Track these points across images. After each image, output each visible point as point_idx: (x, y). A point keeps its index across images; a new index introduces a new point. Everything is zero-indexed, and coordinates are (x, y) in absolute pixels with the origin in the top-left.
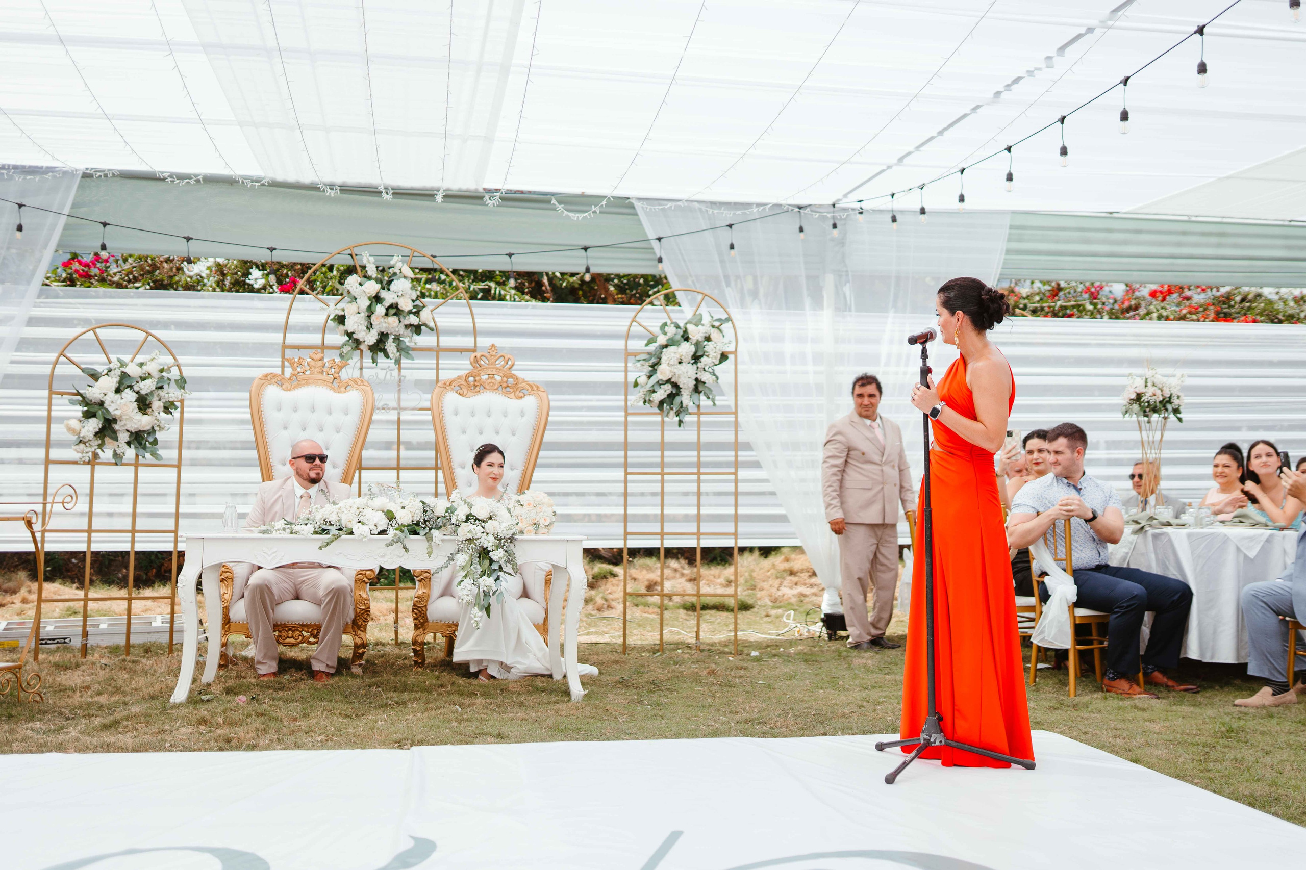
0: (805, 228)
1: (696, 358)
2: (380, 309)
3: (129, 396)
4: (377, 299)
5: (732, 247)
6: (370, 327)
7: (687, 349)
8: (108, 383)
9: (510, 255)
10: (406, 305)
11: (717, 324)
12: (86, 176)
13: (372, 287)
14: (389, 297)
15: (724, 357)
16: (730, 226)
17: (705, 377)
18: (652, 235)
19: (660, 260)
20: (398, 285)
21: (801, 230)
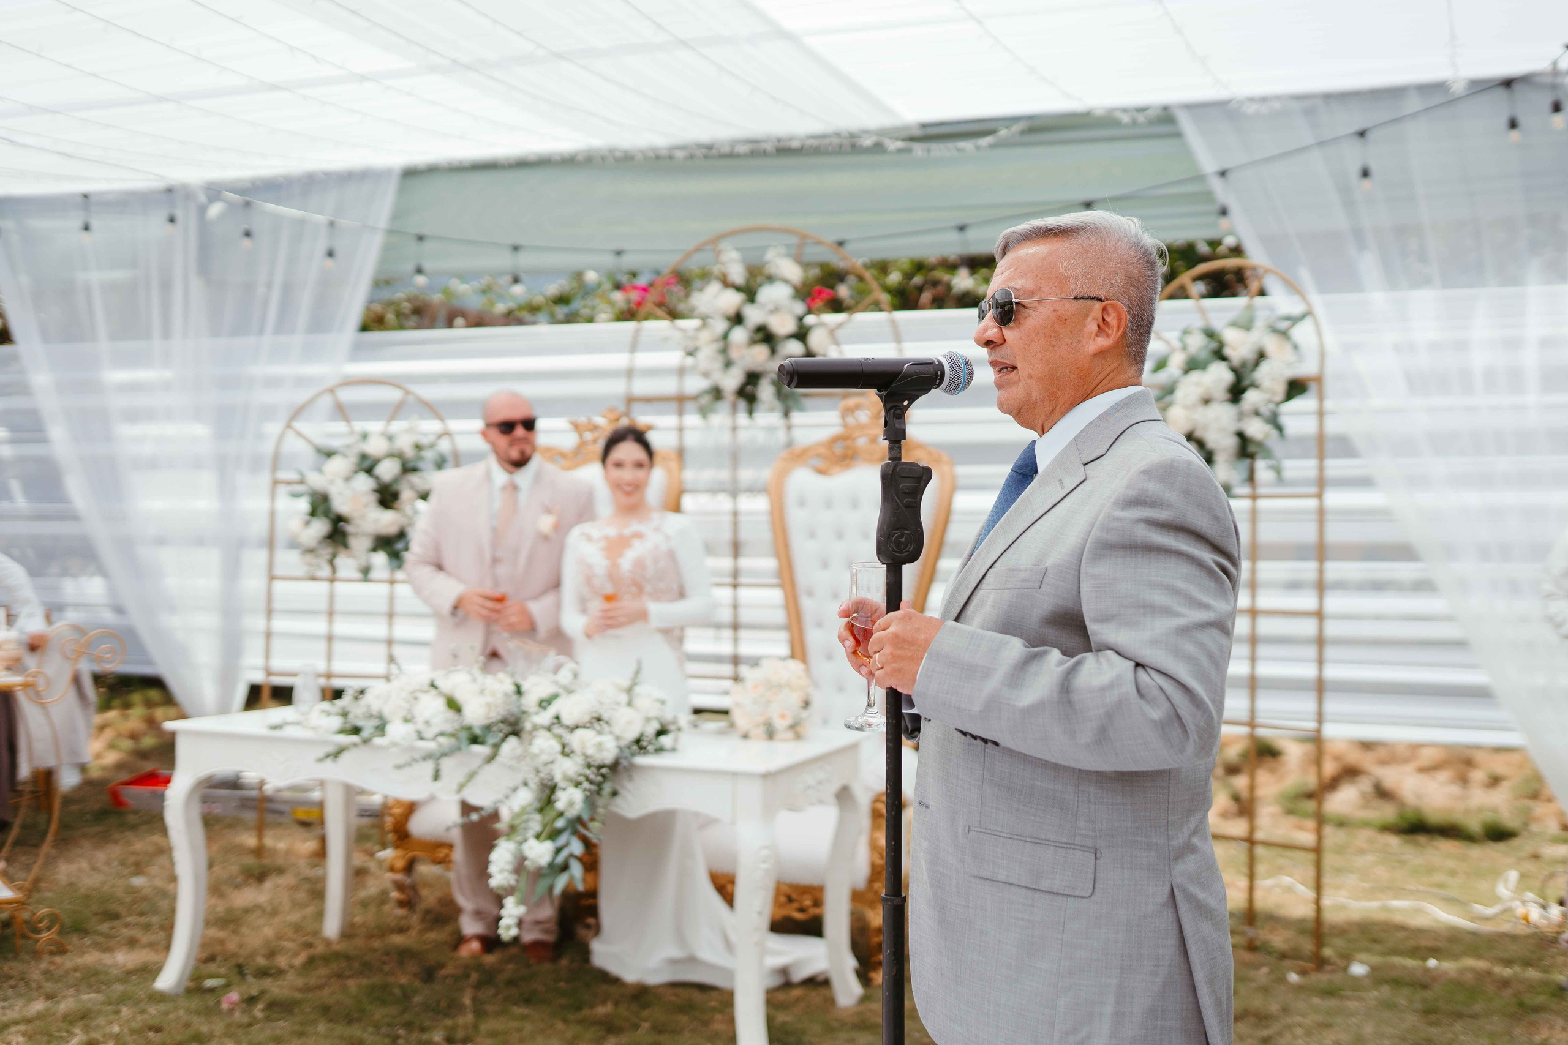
0: (1522, 120)
1: (1236, 393)
2: (739, 335)
3: (364, 483)
4: (737, 319)
5: (1365, 173)
6: (728, 364)
7: (1219, 376)
8: (338, 466)
9: (962, 228)
10: (783, 325)
11: (1283, 325)
12: (410, 174)
13: (731, 300)
14: (754, 316)
15: (1296, 388)
16: (1362, 134)
17: (1256, 429)
18: (1209, 165)
19: (1224, 212)
20: (768, 294)
21: (1513, 124)
